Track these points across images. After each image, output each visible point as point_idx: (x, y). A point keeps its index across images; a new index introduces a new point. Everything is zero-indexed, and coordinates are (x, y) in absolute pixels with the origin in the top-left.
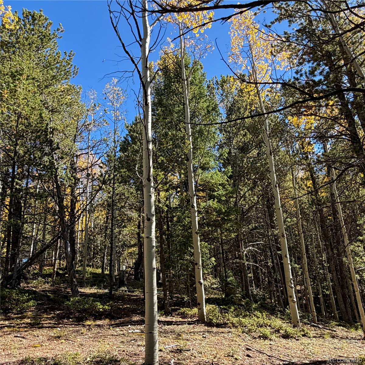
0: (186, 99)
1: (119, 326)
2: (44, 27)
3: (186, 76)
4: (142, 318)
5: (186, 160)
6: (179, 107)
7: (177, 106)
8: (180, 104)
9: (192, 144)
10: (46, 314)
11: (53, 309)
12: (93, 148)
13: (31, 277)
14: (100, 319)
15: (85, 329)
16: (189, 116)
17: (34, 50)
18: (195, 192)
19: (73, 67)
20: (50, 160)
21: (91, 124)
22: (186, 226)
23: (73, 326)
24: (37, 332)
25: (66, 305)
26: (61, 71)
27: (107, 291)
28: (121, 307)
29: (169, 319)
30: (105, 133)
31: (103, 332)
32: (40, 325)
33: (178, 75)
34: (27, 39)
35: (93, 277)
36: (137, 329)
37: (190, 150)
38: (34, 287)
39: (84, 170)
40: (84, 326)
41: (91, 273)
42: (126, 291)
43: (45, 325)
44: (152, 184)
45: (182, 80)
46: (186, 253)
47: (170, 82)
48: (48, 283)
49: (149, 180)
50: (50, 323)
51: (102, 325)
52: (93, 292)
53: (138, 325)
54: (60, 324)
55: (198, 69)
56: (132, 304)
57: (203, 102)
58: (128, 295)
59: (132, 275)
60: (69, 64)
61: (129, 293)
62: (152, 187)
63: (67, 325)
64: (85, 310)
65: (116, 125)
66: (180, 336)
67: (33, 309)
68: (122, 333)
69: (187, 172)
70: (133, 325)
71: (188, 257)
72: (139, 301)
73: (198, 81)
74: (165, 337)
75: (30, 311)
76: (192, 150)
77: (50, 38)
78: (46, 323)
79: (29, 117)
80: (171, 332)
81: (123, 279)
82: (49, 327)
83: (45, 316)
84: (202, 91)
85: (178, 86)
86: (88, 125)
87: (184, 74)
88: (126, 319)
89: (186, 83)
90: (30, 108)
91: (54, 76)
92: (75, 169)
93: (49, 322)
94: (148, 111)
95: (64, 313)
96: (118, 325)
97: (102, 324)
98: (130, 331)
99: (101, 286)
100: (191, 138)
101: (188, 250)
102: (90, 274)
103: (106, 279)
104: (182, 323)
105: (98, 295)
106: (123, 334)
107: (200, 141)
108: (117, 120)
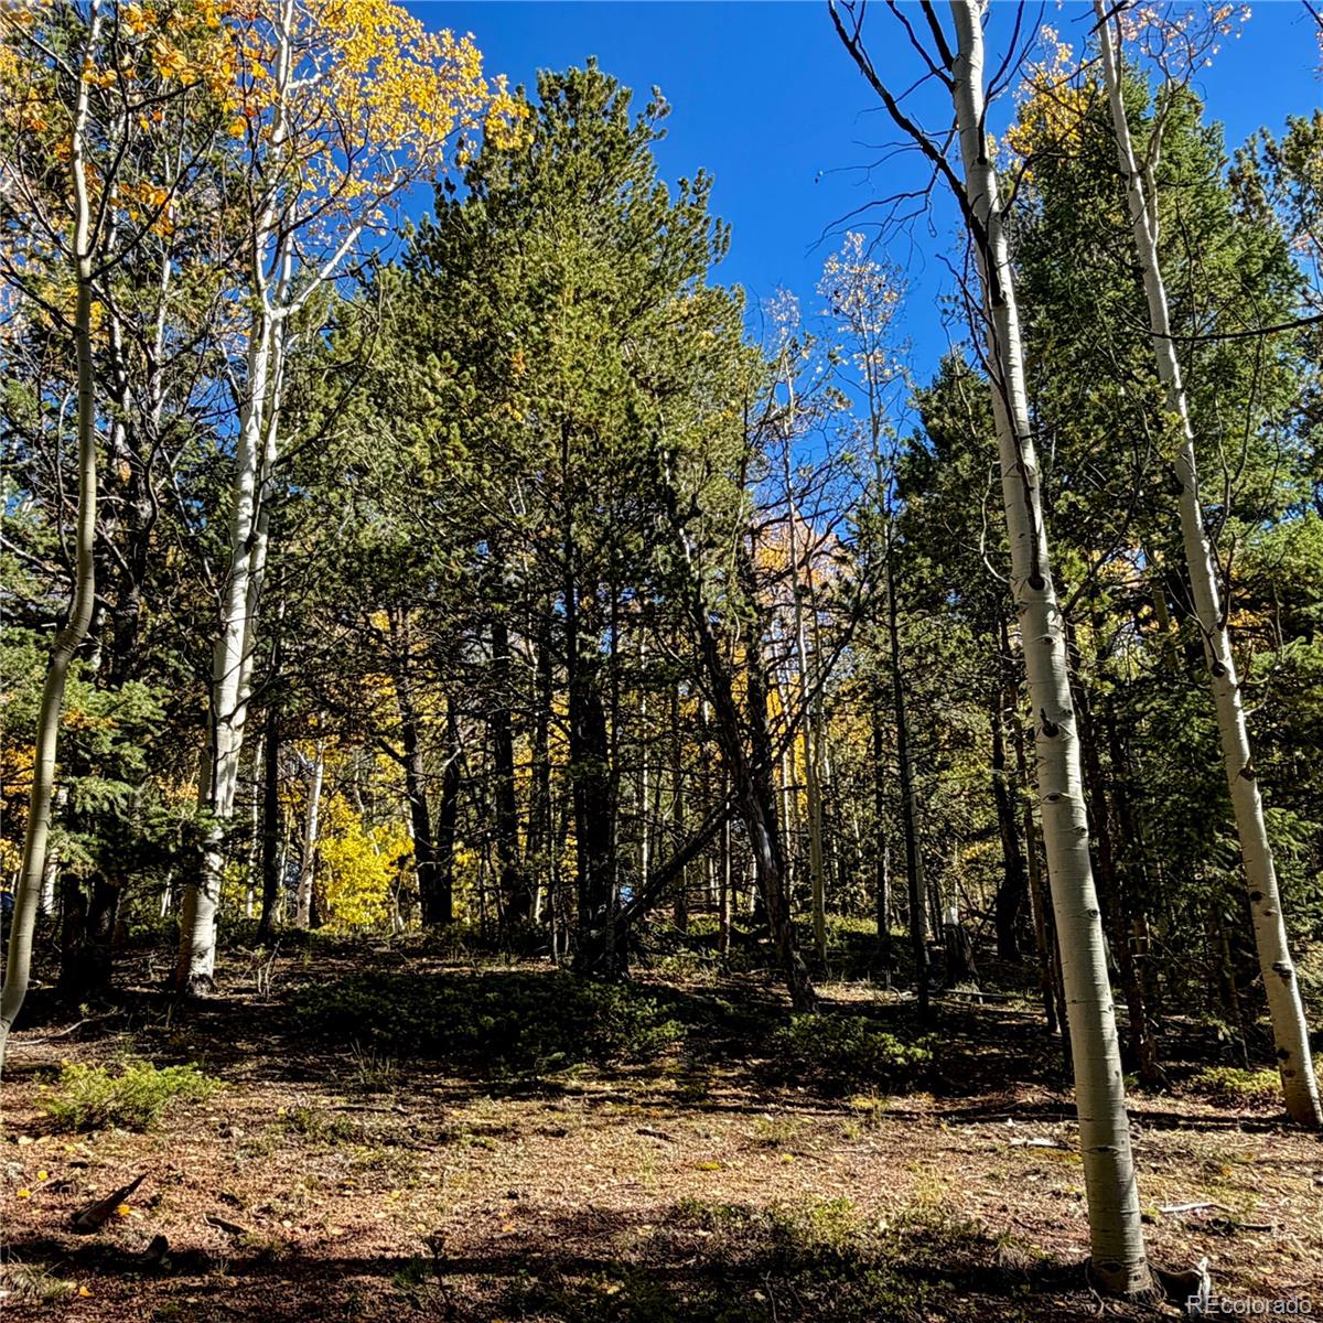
0: (1148, 247)
1: (971, 1122)
2: (605, 113)
3: (1137, 156)
4: (1054, 1095)
5: (1170, 492)
6: (1117, 286)
7: (1110, 284)
8: (1122, 274)
9: (1192, 423)
10: (721, 1067)
11: (739, 1052)
12: (801, 496)
13: (656, 945)
14: (903, 1093)
15: (855, 1124)
16: (1166, 315)
17: (584, 201)
18: (1219, 615)
19: (712, 224)
20: (675, 558)
21: (787, 413)
22: (1196, 750)
23: (813, 1110)
24: (702, 1123)
25: (779, 1038)
26: (676, 250)
27: (906, 995)
28: (968, 1052)
29: (1159, 1105)
30: (841, 437)
31: (919, 1136)
32: (709, 1102)
33: (1104, 162)
34: (561, 169)
35: (851, 947)
36: (1043, 1135)
37: (1185, 446)
38: (669, 978)
39: (780, 576)
40: (849, 1112)
41: (842, 934)
42: (975, 998)
43: (723, 1102)
44: (1052, 598)
45: (1123, 177)
46: (1206, 855)
47: (1072, 199)
48: (709, 964)
49: (1037, 583)
50: (736, 1097)
51: (910, 1113)
52: (859, 999)
53: (1041, 1120)
54: (767, 1100)
55: (1182, 119)
56: (1006, 1045)
57: (1220, 248)
58: (986, 1013)
59: (989, 940)
60: (699, 218)
61: (990, 1006)
62: (1051, 607)
63: (791, 1105)
64: (843, 1060)
65: (875, 400)
66: (1219, 1171)
67: (677, 1046)
68: (985, 1144)
69: (1180, 537)
70: (1022, 1119)
71: (1219, 872)
72: (1033, 1035)
73: (1188, 165)
74: (1155, 1170)
75: (670, 1055)
76: (1191, 446)
77: (629, 148)
78: (726, 1097)
79: (597, 422)
80: (1177, 1154)
81: (962, 953)
82: (736, 1109)
83: (717, 1073)
84: (1212, 203)
85: (1104, 206)
86: (778, 417)
87: (1126, 152)
88: (994, 1095)
89: (1139, 187)
90: (595, 394)
91: (657, 271)
92: (751, 578)
93: (734, 1091)
94: (1005, 326)
95: (774, 1064)
96: (966, 1117)
97: (908, 1109)
98: (1015, 1141)
99: (884, 979)
100: (1182, 401)
101: (1212, 842)
102: (840, 938)
103: (896, 952)
104: (1219, 1125)
105: (881, 1008)
106: (993, 1150)
107: (1225, 406)
108: (877, 384)
